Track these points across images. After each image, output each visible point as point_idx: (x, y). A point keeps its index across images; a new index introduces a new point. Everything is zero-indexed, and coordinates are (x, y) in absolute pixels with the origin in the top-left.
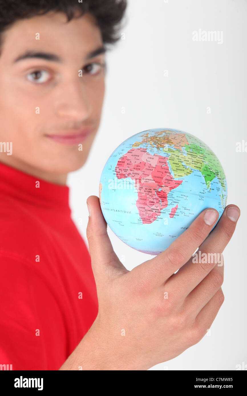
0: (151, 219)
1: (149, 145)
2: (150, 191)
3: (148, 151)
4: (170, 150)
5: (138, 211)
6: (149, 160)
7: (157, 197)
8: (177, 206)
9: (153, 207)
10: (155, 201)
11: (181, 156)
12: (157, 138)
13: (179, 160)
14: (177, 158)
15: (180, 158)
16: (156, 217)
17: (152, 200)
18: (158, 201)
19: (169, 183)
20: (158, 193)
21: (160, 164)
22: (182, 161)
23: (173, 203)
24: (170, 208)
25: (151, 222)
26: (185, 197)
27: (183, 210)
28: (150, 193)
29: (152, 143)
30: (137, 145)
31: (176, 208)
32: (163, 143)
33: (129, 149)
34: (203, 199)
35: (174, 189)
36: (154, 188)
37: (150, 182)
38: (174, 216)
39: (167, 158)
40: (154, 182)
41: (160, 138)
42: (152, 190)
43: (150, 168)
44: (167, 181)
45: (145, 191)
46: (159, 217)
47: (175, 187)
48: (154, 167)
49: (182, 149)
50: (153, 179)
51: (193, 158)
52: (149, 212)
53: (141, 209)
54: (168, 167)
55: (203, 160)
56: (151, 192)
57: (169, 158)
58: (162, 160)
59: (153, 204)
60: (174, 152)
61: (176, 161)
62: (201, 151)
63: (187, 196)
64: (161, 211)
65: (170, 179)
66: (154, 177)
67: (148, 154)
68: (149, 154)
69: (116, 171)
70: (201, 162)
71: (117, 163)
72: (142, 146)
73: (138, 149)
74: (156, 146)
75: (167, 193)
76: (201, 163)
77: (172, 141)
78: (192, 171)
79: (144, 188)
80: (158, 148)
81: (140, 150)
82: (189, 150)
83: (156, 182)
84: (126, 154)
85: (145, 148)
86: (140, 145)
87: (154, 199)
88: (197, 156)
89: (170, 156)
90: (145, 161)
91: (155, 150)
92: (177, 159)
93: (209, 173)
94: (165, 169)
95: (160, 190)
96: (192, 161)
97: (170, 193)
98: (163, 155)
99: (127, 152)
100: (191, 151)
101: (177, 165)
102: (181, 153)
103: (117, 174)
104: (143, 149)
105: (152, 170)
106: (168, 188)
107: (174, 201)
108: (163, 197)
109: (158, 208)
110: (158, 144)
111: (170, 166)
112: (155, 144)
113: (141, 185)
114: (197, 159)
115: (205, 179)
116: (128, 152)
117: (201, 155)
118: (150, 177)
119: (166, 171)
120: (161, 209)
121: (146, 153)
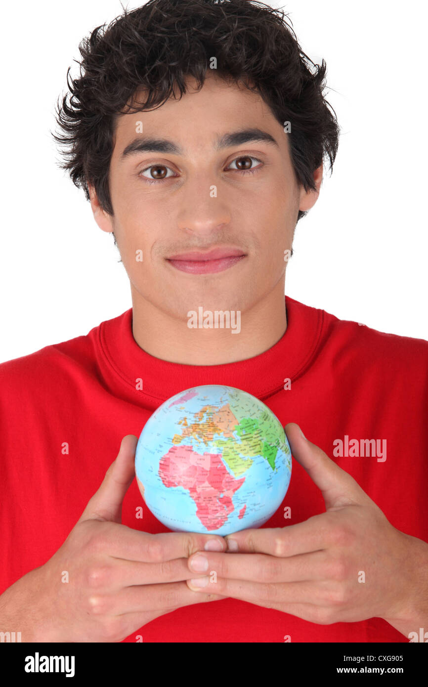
0: (218, 526)
1: (194, 441)
2: (210, 499)
3: (194, 449)
4: (221, 443)
5: (200, 521)
6: (199, 462)
7: (220, 504)
8: (245, 506)
9: (218, 515)
10: (219, 509)
11: (235, 446)
12: (201, 427)
13: (236, 453)
14: (232, 450)
15: (235, 449)
16: (223, 523)
17: (215, 508)
18: (222, 508)
19: (231, 485)
20: (221, 500)
21: (215, 466)
22: (237, 453)
23: (240, 505)
24: (237, 511)
25: (218, 528)
26: (252, 494)
27: (252, 507)
28: (211, 502)
29: (197, 436)
30: (179, 440)
31: (245, 508)
32: (210, 433)
33: (169, 447)
34: (271, 485)
35: (239, 490)
36: (214, 495)
37: (208, 489)
38: (244, 516)
39: (221, 455)
40: (213, 488)
41: (203, 425)
42: (213, 498)
43: (204, 473)
44: (227, 484)
45: (204, 501)
46: (226, 522)
47: (238, 488)
48: (207, 471)
49: (234, 436)
50: (210, 486)
51: (249, 443)
52: (213, 521)
53: (203, 519)
54: (224, 466)
55: (260, 438)
56: (212, 500)
57: (222, 454)
58: (215, 460)
59: (216, 512)
60: (226, 443)
61: (232, 455)
62: (254, 426)
63: (254, 492)
64: (228, 516)
65: (230, 481)
66: (211, 483)
67: (196, 454)
68: (198, 454)
69: (160, 476)
70: (259, 442)
71: (158, 465)
72: (185, 442)
73: (182, 447)
74: (201, 440)
75: (231, 497)
76: (259, 444)
77: (219, 428)
78: (253, 460)
79: (202, 498)
80: (205, 442)
81: (184, 449)
82: (241, 434)
83: (215, 488)
84: (167, 454)
85: (189, 445)
86: (182, 441)
87: (216, 507)
88: (252, 437)
89: (223, 452)
90: (196, 465)
91: (203, 445)
92: (233, 452)
93: (270, 451)
94: (221, 470)
95: (222, 496)
96: (250, 447)
97: (234, 496)
98: (214, 451)
99: (168, 452)
100: (244, 433)
101: (234, 461)
102: (234, 442)
103: (163, 481)
104: (188, 447)
105: (207, 475)
106: (231, 491)
107: (241, 502)
108: (227, 502)
109: (224, 514)
110: (205, 436)
111: (227, 464)
112: (201, 437)
113: (197, 494)
114: (254, 440)
115: (268, 462)
116: (170, 452)
117: (256, 432)
118: (207, 484)
119: (224, 472)
120: (227, 515)
121: (193, 453)
